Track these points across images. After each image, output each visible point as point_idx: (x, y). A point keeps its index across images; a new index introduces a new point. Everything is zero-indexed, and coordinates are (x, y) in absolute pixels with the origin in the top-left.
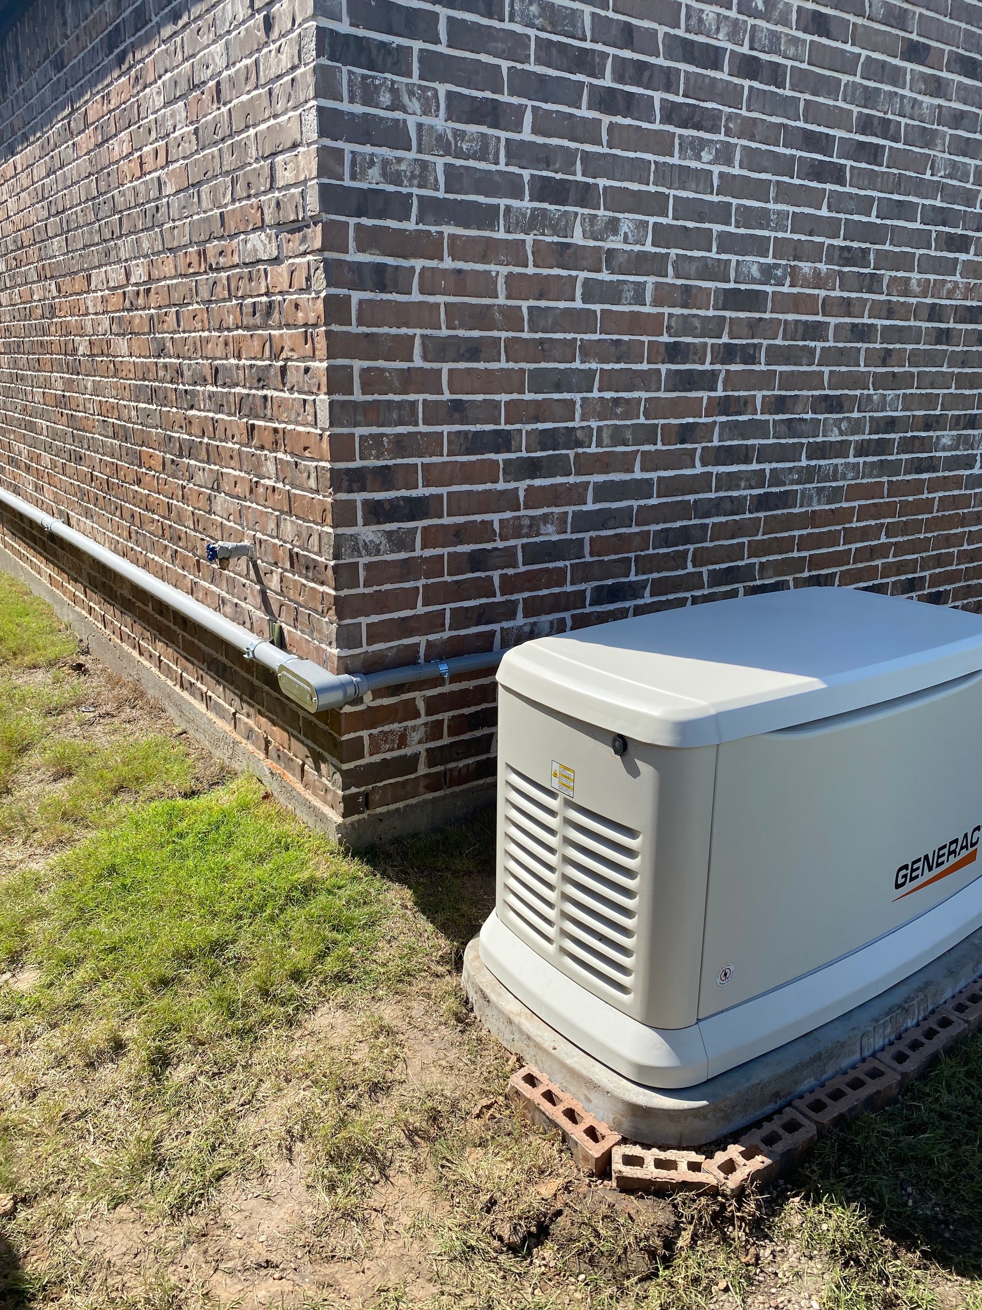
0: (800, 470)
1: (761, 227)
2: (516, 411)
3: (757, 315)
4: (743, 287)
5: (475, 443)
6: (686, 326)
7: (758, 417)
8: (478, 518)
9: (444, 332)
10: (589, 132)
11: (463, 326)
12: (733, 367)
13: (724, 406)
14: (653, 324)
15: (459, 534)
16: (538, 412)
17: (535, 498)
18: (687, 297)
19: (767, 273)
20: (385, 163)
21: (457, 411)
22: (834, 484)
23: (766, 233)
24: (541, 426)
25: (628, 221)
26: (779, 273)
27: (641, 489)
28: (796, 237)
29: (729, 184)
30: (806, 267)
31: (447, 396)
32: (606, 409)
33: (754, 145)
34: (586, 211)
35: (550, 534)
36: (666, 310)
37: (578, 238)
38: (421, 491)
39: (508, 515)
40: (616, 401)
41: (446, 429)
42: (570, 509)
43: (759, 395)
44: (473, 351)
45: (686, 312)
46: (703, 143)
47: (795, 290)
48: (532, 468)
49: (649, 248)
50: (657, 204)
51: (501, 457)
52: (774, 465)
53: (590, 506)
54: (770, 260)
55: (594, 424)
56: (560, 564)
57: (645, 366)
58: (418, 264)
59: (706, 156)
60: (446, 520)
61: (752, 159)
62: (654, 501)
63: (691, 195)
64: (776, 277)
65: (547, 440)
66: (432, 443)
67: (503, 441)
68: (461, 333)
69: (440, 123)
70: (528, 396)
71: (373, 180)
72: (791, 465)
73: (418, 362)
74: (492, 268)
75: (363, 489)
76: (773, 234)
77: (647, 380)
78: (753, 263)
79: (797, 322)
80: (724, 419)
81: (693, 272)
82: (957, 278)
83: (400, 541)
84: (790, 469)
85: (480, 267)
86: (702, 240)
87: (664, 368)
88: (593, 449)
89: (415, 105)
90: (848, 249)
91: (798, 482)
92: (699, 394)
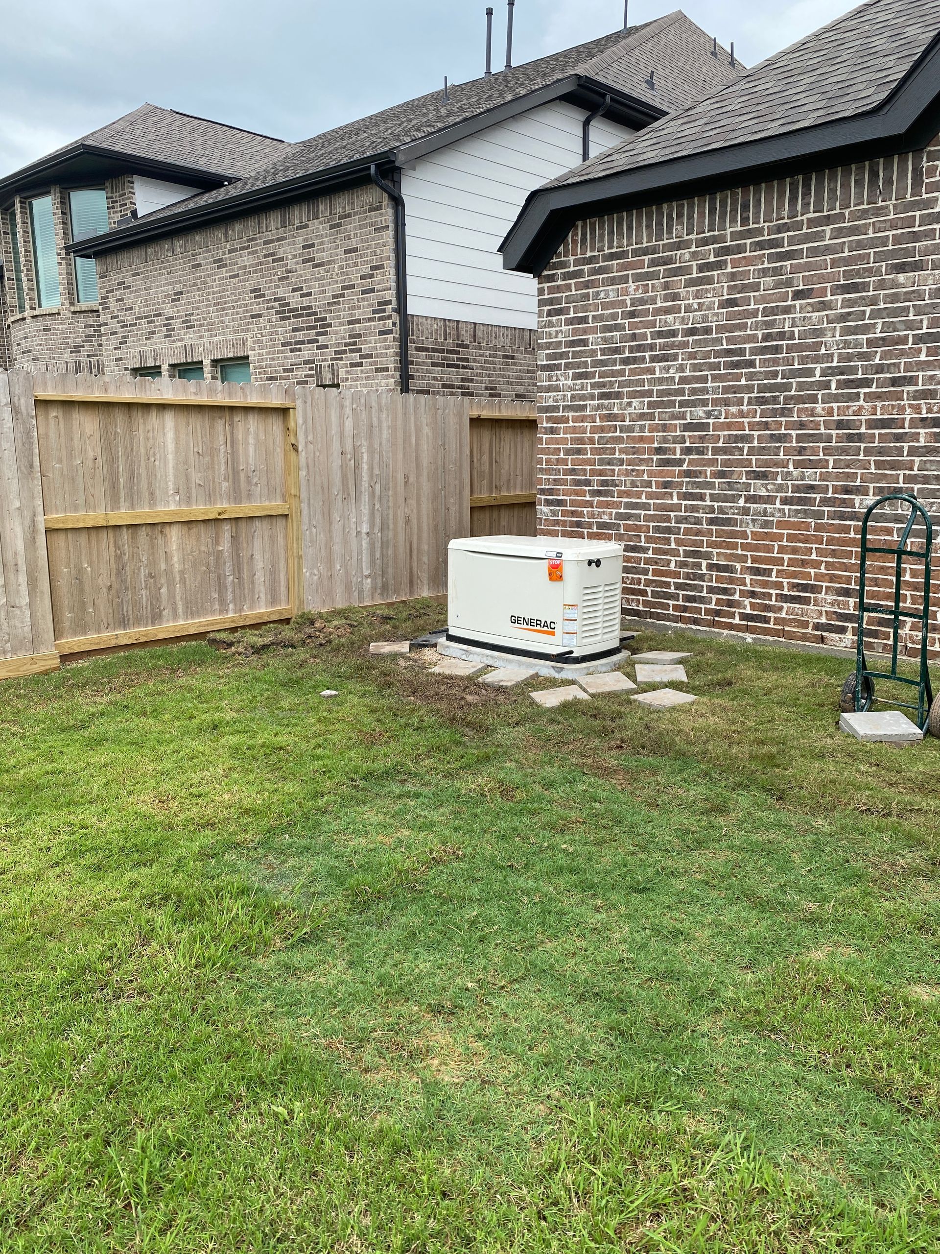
0: (738, 508)
1: (704, 395)
2: (593, 473)
3: (705, 433)
4: (695, 421)
5: (578, 483)
6: (665, 440)
7: (709, 480)
8: (579, 509)
9: (570, 446)
10: (621, 373)
11: (575, 444)
12: (691, 457)
13: (688, 474)
14: (651, 440)
15: (573, 513)
16: (601, 473)
17: (601, 505)
18: (665, 427)
19: (709, 414)
20: (554, 397)
21: (573, 472)
22: (765, 518)
23: (707, 397)
24: (602, 478)
25: (635, 402)
26: (716, 413)
27: (645, 506)
28: (725, 396)
29: (683, 380)
30: (734, 409)
31: (570, 466)
32: (628, 473)
33: (696, 362)
34: (618, 401)
35: (606, 519)
36: (655, 434)
37: (616, 411)
38: (561, 498)
39: (590, 509)
40: (633, 470)
41: (569, 477)
42: (614, 511)
43: (709, 469)
44: (578, 452)
45: (665, 434)
46: (669, 367)
47: (727, 420)
48: (598, 493)
49: (646, 411)
50: (649, 393)
51: (587, 488)
52: (720, 504)
53: (622, 511)
54: (710, 408)
55: (623, 478)
56: (610, 532)
57: (646, 456)
58: (562, 426)
59: (671, 371)
60: (569, 508)
61: (695, 368)
62: (652, 512)
63: (664, 387)
64: (714, 415)
65: (604, 483)
66: (564, 483)
67: (588, 483)
68: (575, 446)
69: (570, 382)
70: (597, 467)
71: (551, 402)
72: (732, 505)
73: (562, 456)
74: (585, 424)
75: (544, 495)
76: (711, 397)
77: (648, 461)
78: (700, 411)
79: (729, 435)
80: (688, 479)
81: (667, 418)
82: (862, 402)
83: (554, 513)
84: (731, 507)
85: (581, 424)
86: (672, 404)
87: (655, 457)
88: (623, 488)
89: (563, 379)
90: (763, 397)
91: (738, 514)
92: (674, 468)
